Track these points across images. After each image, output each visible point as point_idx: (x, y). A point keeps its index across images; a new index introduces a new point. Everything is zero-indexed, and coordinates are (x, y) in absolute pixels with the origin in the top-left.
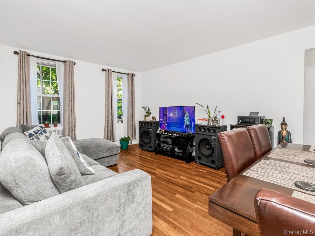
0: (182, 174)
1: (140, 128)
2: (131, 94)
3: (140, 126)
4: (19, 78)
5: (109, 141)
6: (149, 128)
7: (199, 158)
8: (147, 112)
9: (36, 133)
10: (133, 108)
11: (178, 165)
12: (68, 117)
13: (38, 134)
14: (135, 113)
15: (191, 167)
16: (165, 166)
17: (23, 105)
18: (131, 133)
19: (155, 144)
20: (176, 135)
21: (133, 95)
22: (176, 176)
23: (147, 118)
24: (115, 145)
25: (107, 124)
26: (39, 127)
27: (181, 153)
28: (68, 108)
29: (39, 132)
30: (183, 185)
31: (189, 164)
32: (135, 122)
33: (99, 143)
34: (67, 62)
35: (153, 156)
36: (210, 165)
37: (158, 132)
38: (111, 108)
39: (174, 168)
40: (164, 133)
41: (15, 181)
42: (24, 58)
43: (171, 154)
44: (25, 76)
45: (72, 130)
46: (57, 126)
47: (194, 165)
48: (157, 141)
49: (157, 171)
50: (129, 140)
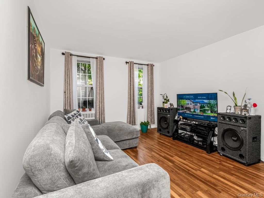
0: (203, 166)
1: (158, 114)
2: (150, 83)
3: (159, 112)
4: (65, 73)
5: (131, 125)
6: (167, 114)
7: (223, 149)
8: (165, 99)
9: (73, 116)
10: (152, 96)
11: (198, 155)
12: (99, 103)
13: (74, 117)
14: (154, 100)
15: (213, 159)
16: (183, 154)
17: (68, 94)
18: (150, 118)
19: (173, 130)
20: (195, 123)
21: (152, 83)
22: (197, 168)
23: (165, 104)
24: (135, 129)
25: (129, 110)
26: (76, 111)
27: (200, 141)
28: (99, 96)
29: (76, 116)
30: (206, 180)
31: (210, 155)
32: (154, 108)
33: (121, 126)
34: (98, 58)
35: (171, 142)
36: (237, 159)
37: (176, 118)
38: (133, 95)
39: (193, 157)
40: (182, 120)
41: (31, 169)
42: (68, 57)
43: (190, 141)
44: (69, 71)
45: (102, 114)
46: (91, 111)
47: (217, 156)
48: (175, 127)
49: (174, 158)
50: (148, 124)
